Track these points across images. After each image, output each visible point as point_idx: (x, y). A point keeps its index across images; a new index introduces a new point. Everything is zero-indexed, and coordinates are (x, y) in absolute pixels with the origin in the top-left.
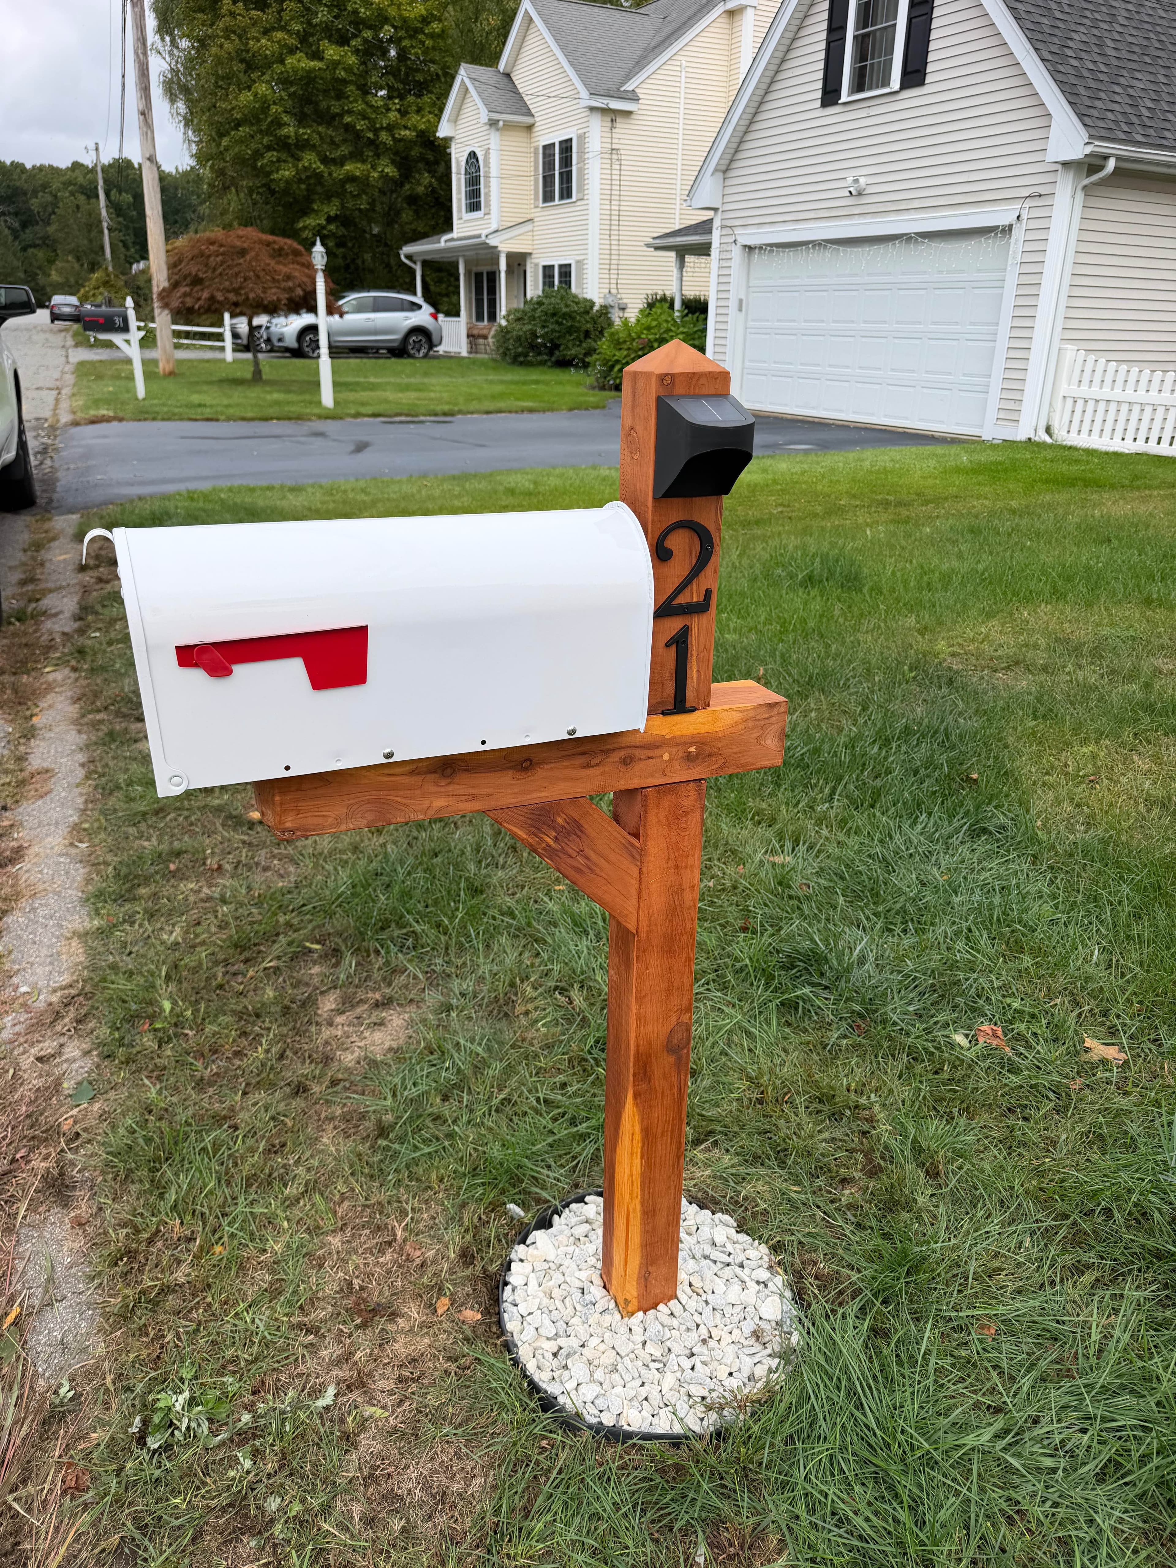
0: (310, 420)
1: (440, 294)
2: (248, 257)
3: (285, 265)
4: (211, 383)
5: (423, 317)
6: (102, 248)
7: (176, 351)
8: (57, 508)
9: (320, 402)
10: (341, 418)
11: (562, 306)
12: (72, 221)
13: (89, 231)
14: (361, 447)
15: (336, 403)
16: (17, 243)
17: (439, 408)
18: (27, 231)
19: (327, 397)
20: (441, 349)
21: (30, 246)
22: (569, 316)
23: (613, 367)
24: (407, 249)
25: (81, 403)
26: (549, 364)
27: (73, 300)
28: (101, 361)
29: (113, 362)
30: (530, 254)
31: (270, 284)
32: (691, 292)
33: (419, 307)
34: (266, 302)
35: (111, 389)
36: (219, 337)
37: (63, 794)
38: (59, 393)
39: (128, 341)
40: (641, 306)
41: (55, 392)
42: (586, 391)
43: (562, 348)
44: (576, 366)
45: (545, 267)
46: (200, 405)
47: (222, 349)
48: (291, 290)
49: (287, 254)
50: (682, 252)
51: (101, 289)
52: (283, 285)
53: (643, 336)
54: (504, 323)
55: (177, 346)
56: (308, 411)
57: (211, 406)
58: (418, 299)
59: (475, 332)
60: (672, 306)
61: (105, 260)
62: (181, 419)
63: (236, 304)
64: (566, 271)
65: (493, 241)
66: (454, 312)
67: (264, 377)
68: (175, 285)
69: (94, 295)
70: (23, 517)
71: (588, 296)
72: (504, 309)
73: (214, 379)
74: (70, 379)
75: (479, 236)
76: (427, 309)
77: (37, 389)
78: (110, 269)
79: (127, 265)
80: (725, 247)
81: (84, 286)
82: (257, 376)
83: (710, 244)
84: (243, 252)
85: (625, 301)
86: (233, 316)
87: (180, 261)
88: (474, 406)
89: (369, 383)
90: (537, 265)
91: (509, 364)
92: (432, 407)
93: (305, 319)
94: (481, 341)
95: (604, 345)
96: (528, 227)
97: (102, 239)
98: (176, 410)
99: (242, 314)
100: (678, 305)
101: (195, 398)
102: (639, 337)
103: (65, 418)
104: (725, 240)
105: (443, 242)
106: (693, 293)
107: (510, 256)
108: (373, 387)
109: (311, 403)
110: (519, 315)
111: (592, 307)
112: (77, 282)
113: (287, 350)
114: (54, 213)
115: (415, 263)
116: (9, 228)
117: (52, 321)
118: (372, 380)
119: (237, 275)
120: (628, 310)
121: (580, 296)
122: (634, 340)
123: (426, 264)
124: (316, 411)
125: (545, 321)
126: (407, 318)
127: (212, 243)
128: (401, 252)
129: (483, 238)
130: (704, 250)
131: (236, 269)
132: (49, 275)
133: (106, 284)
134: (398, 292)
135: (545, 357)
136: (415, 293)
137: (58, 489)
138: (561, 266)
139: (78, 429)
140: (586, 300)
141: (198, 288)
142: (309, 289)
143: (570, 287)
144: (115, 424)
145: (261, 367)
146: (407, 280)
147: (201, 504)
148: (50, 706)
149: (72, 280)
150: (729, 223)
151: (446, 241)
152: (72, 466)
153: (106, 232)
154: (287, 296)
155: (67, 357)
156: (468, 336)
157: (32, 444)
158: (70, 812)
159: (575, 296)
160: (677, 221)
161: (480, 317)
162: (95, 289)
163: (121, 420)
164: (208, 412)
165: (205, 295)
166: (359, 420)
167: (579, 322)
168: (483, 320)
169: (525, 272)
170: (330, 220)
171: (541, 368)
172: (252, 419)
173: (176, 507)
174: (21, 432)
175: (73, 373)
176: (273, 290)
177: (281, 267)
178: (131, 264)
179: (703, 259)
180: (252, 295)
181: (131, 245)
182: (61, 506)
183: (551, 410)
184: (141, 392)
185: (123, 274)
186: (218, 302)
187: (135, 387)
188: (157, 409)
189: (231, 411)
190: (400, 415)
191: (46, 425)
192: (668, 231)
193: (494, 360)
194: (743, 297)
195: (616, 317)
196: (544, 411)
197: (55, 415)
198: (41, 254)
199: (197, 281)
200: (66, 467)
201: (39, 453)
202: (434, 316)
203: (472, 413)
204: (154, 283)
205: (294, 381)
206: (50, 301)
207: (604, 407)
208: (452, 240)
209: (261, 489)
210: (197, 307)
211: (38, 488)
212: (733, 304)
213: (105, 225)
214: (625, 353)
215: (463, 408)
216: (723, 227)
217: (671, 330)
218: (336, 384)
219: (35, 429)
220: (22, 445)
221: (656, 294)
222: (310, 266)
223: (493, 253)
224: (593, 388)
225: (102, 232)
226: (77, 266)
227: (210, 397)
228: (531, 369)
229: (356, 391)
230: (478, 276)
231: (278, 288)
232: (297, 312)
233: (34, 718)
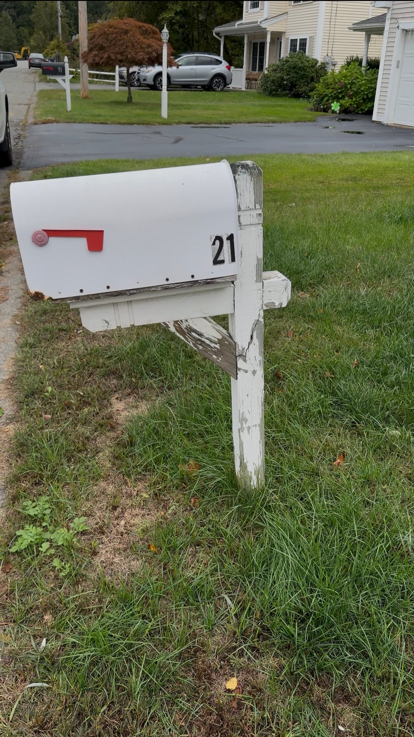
0: (154, 125)
1: (233, 55)
2: (129, 35)
3: (148, 39)
4: (105, 103)
5: (222, 68)
6: (57, 27)
7: (89, 85)
8: (22, 167)
9: (160, 115)
10: (170, 124)
11: (299, 62)
12: (43, 12)
13: (51, 18)
14: (178, 141)
15: (169, 115)
16: (14, 24)
17: (223, 120)
18: (20, 17)
19: (164, 113)
20: (231, 86)
21: (21, 26)
22: (303, 69)
23: (323, 98)
24: (217, 29)
25: (39, 112)
26: (289, 95)
27: (41, 56)
28: (51, 90)
29: (58, 91)
30: (285, 32)
31: (140, 50)
32: (372, 55)
33: (221, 62)
34: (136, 60)
35: (54, 105)
36: (113, 78)
37: (12, 302)
38: (29, 107)
39: (64, 80)
40: (343, 63)
41: (27, 107)
42: (307, 111)
43: (297, 87)
44: (304, 97)
45: (292, 40)
46: (99, 115)
47: (114, 84)
48: (151, 53)
49: (150, 33)
50: (369, 32)
51: (55, 50)
52: (146, 50)
53: (342, 81)
54: (266, 72)
55: (91, 82)
56: (154, 120)
57: (104, 116)
58: (221, 58)
59: (251, 77)
60: (360, 64)
61: (58, 34)
62: (88, 123)
63: (121, 61)
64: (303, 43)
65: (263, 25)
66: (240, 66)
67: (133, 101)
68: (91, 50)
69: (51, 53)
70: (6, 171)
71: (315, 57)
72: (267, 64)
73: (108, 101)
74: (35, 99)
75: (257, 22)
76: (225, 64)
77: (19, 104)
78: (61, 39)
79: (70, 37)
80: (392, 30)
81: (46, 48)
82: (130, 99)
83: (384, 28)
84: (126, 32)
85: (336, 60)
86: (120, 67)
87: (94, 37)
88: (243, 118)
89: (189, 105)
90: (287, 39)
91: (267, 95)
92: (220, 119)
93: (156, 69)
94: (254, 82)
95: (320, 87)
96: (285, 17)
97: (57, 22)
98: (86, 118)
99: (123, 66)
100: (364, 63)
101: (96, 111)
102: (340, 81)
103: (31, 120)
104: (392, 26)
105: (236, 25)
106: (374, 56)
107: (273, 33)
108: (189, 107)
109: (156, 115)
110: (274, 68)
111: (316, 64)
112: (43, 46)
113: (148, 85)
114: (34, 8)
115: (221, 38)
116: (11, 15)
117: (29, 68)
118: (190, 103)
119: (123, 44)
120: (337, 66)
121: (310, 57)
122: (336, 83)
123: (226, 37)
124: (159, 120)
125: (289, 71)
126: (213, 69)
127: (111, 27)
128: (213, 31)
129: (259, 23)
130: (380, 31)
131: (122, 42)
132: (30, 42)
133: (58, 47)
134: (210, 54)
135: (288, 92)
136: (219, 55)
137: (24, 158)
138: (301, 40)
139: (37, 126)
140: (313, 60)
141: (102, 52)
142: (159, 53)
143: (305, 52)
144: (55, 124)
145: (132, 95)
146: (216, 47)
147: (92, 168)
148: (10, 262)
149: (41, 45)
150: (395, 16)
151: (238, 25)
152: (32, 146)
153: (60, 18)
154: (148, 56)
155: (35, 87)
156: (246, 79)
157: (13, 134)
158: (15, 310)
159: (307, 57)
160: (371, 14)
161: (254, 69)
162: (52, 50)
163: (58, 122)
164: (102, 119)
165: (106, 56)
166: (179, 126)
167: (308, 72)
168: (256, 71)
169: (281, 43)
170: (176, 14)
171: (284, 98)
172: (124, 124)
173: (79, 169)
174: (7, 128)
175: (37, 96)
176: (141, 53)
177: (146, 40)
178: (72, 36)
179: (381, 36)
180: (129, 56)
181: (72, 25)
182: (24, 166)
183: (285, 122)
184: (69, 108)
185: (66, 42)
186: (112, 60)
187: (66, 105)
188: (77, 117)
189: (114, 119)
190: (202, 123)
191: (21, 124)
192: (364, 19)
193: (259, 93)
194: (400, 59)
195: (329, 69)
196: (281, 123)
197: (26, 119)
198: (26, 30)
199: (102, 48)
200: (28, 146)
201: (16, 138)
202: (229, 68)
203: (241, 123)
204: (81, 48)
205: (149, 103)
206: (29, 56)
207: (315, 121)
208: (242, 24)
209: (122, 161)
210: (101, 62)
211: (14, 156)
212: (394, 64)
213: (59, 14)
214: (331, 90)
215: (236, 120)
216: (392, 18)
217: (358, 78)
218: (169, 105)
219: (16, 126)
220: (7, 134)
221: (353, 57)
222: (160, 40)
223: (264, 32)
224: (311, 110)
225: (58, 18)
226: (44, 37)
227: (104, 112)
228: (279, 99)
229: (180, 109)
230: (255, 45)
231: (143, 52)
232: (153, 65)
233: (2, 267)
